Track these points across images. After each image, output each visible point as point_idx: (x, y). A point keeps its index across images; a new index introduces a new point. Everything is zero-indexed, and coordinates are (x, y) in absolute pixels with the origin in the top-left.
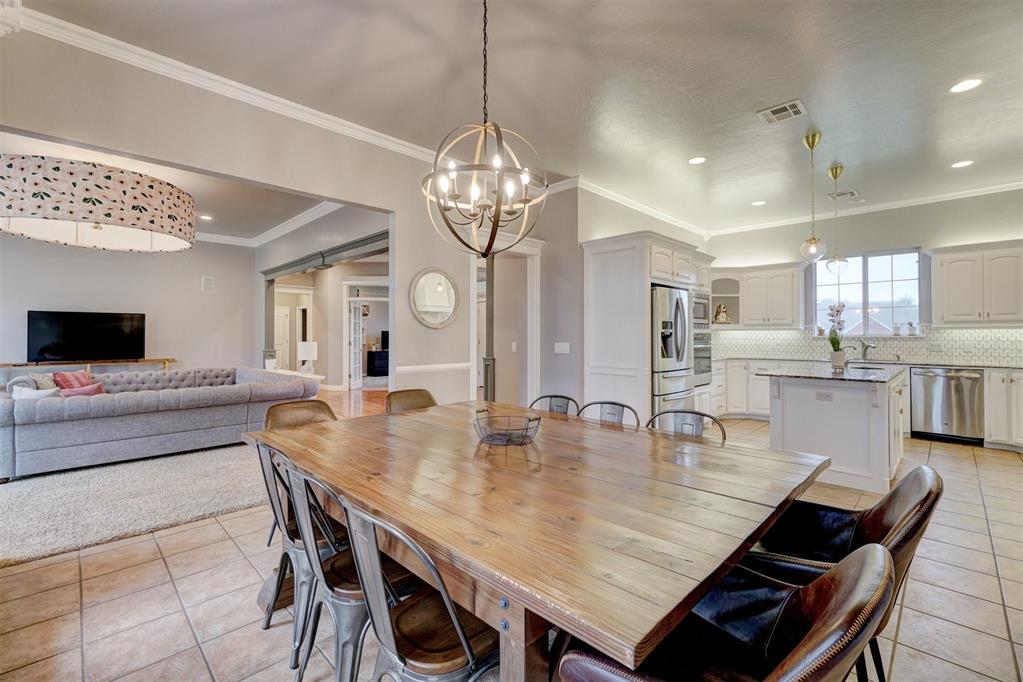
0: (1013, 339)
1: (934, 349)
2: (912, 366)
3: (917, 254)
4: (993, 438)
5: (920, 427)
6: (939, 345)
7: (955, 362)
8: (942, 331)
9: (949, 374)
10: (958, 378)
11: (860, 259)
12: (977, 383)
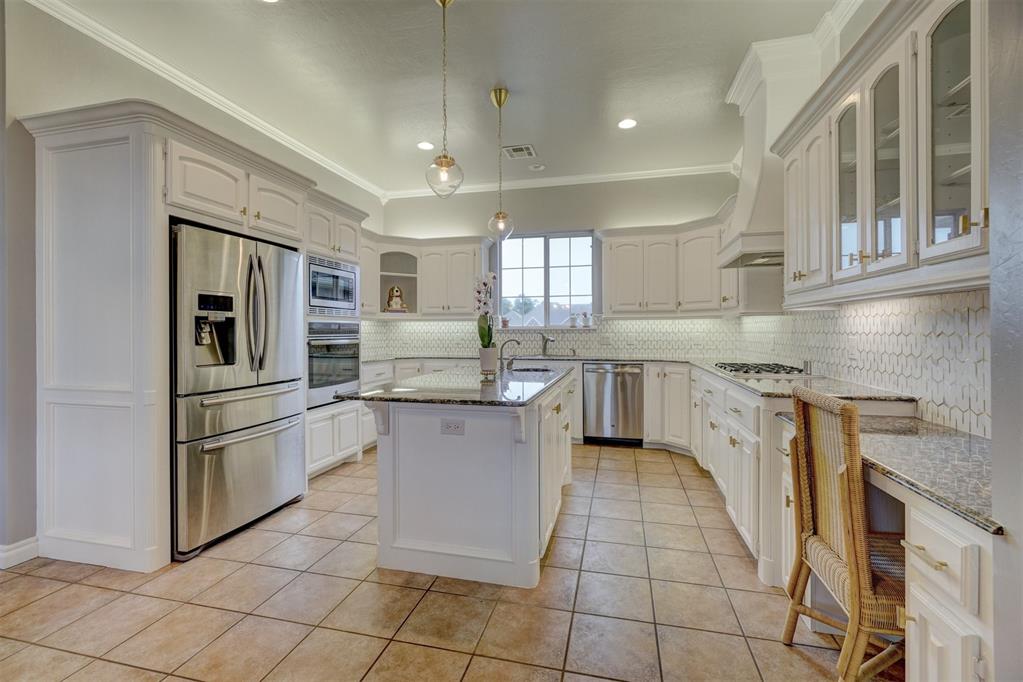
0: (664, 331)
1: (605, 343)
2: (585, 361)
3: (590, 238)
4: (650, 438)
5: (592, 433)
6: (608, 338)
7: (622, 356)
8: (610, 322)
9: (616, 370)
10: (623, 374)
11: (542, 239)
12: (638, 378)
